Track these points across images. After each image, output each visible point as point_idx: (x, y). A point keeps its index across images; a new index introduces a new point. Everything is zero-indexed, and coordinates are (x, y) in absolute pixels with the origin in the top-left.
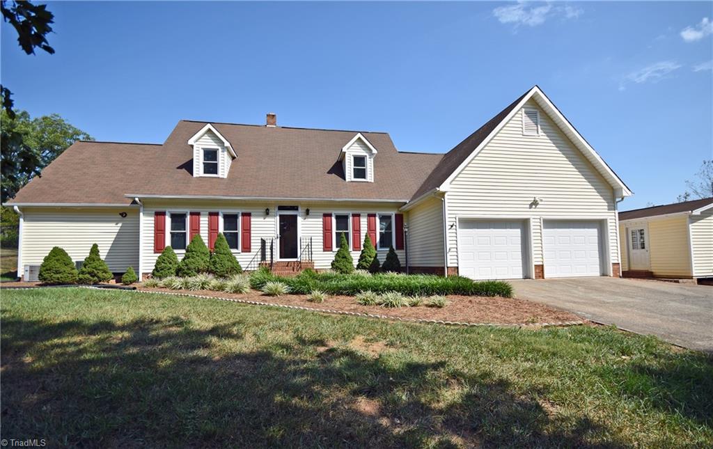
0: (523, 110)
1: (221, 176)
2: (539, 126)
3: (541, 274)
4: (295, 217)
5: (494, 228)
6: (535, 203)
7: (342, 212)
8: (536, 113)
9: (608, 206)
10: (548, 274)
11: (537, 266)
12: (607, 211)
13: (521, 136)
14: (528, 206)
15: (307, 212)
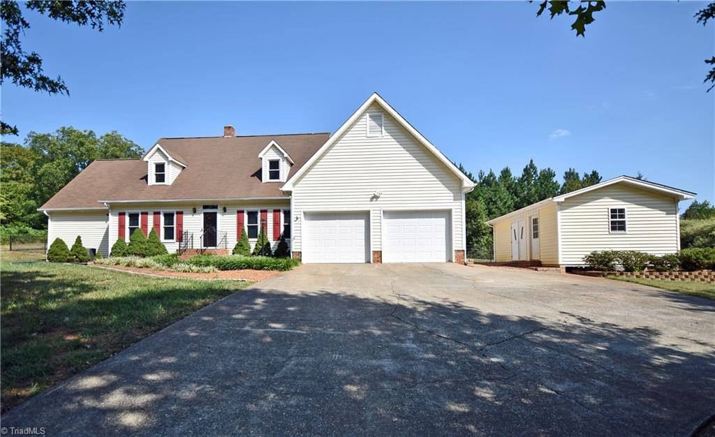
0: (368, 114)
1: (167, 184)
2: (383, 128)
3: (379, 259)
4: (216, 213)
5: (340, 219)
6: (375, 197)
7: (252, 209)
8: (380, 116)
9: (454, 196)
10: (386, 259)
11: (375, 252)
12: (452, 201)
13: (365, 138)
14: (369, 199)
15: (225, 210)
